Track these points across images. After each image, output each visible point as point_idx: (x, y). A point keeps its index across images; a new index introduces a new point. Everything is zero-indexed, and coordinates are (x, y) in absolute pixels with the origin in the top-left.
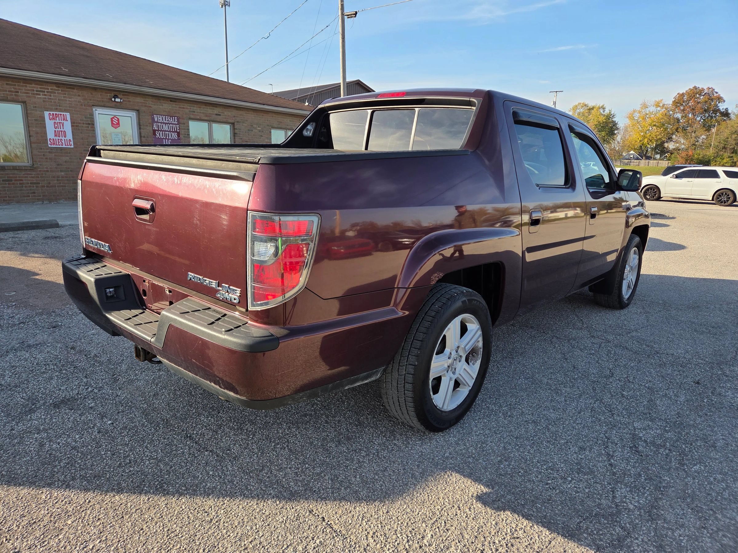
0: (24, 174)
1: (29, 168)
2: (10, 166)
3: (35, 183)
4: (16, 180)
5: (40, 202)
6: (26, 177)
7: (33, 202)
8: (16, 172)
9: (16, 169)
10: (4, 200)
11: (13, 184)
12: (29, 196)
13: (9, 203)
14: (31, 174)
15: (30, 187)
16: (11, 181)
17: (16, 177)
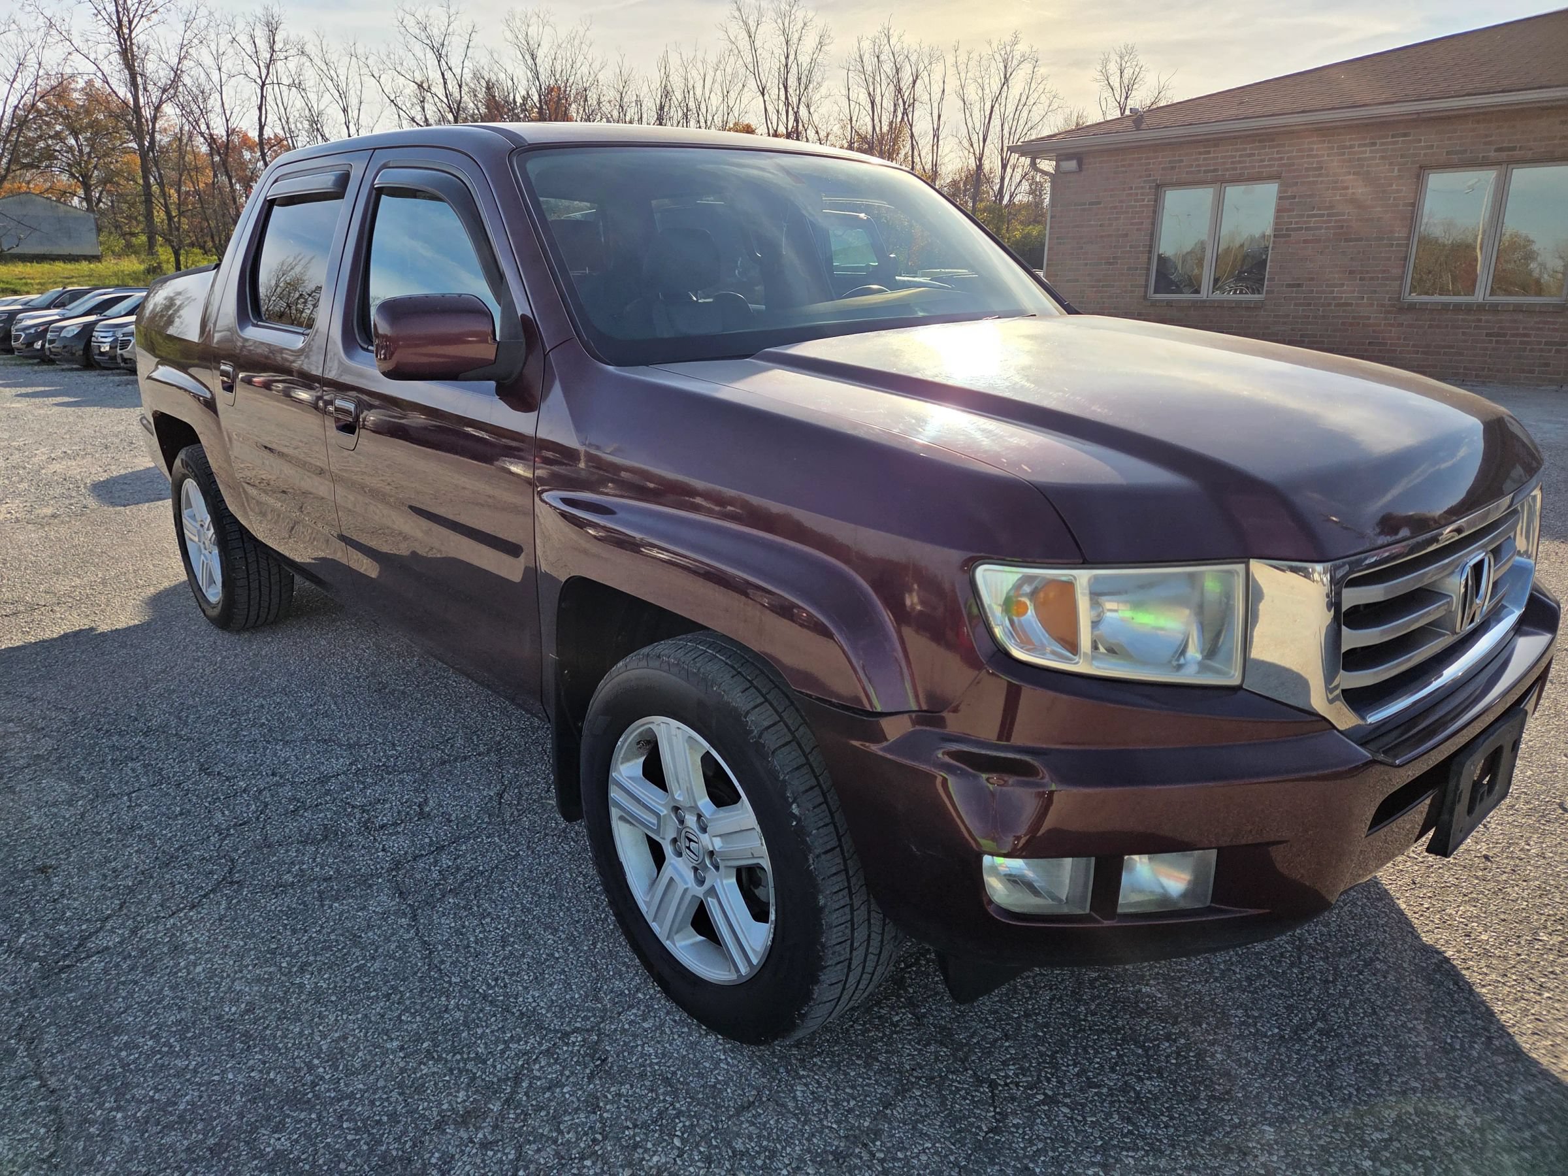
0: (1537, 323)
1: (1551, 309)
2: (1508, 304)
3: (1555, 344)
4: (1513, 335)
5: (1555, 387)
6: (1539, 329)
7: (1538, 385)
8: (1521, 317)
9: (1522, 311)
10: (1477, 376)
11: (1507, 342)
12: (1532, 372)
13: (1484, 382)
14: (1554, 323)
15: (1542, 350)
16: (1505, 335)
17: (1518, 329)
